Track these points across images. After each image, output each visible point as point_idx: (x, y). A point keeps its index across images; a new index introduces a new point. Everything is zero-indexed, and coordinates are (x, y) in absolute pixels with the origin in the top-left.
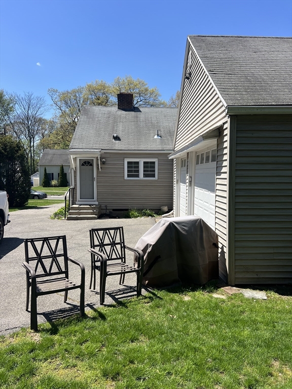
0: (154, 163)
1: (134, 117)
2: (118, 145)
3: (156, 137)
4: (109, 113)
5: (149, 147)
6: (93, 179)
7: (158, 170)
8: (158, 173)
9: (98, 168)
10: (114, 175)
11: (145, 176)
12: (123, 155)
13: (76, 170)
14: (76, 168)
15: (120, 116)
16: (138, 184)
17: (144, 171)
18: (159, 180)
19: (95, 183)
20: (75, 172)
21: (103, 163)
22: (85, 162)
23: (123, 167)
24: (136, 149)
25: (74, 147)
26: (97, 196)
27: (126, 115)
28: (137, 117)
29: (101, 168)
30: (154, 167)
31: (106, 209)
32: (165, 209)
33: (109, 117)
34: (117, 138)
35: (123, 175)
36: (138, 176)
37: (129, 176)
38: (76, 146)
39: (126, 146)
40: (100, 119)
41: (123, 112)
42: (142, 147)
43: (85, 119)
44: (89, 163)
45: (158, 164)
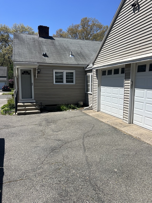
0: (72, 73)
1: (52, 42)
2: (48, 60)
3: (70, 56)
4: (34, 39)
5: (69, 62)
6: (31, 84)
7: (76, 78)
8: (76, 80)
9: (35, 76)
10: (46, 81)
11: (67, 82)
12: (52, 67)
13: (18, 77)
14: (18, 76)
15: (42, 41)
16: (63, 88)
17: (66, 78)
18: (76, 85)
19: (33, 87)
20: (18, 79)
21: (39, 72)
22: (25, 72)
23: (52, 75)
24: (61, 63)
25: (16, 60)
26: (34, 96)
27: (45, 41)
28: (53, 43)
29: (37, 76)
30: (73, 76)
31: (42, 105)
32: (82, 103)
33: (35, 42)
34: (45, 55)
35: (52, 81)
36: (62, 82)
37: (56, 82)
38: (17, 59)
39: (53, 61)
40: (28, 42)
41: (43, 39)
42: (65, 62)
43: (18, 42)
44: (27, 72)
45: (76, 74)
